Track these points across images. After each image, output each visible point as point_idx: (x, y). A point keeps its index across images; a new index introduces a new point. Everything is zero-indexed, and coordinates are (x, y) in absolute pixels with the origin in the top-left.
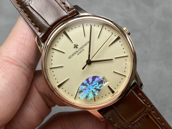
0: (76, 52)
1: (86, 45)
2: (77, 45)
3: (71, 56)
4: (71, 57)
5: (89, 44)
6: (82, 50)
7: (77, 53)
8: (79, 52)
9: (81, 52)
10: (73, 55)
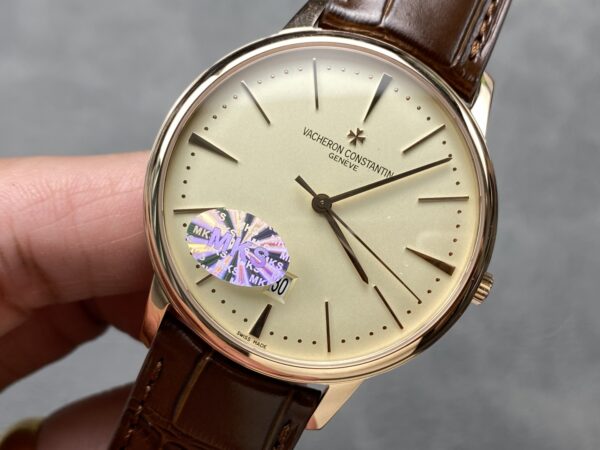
0: (335, 146)
1: (377, 168)
2: (362, 140)
3: (316, 137)
4: (311, 136)
5: (383, 178)
6: (353, 162)
7: (335, 152)
8: (342, 156)
9: (344, 162)
10: (322, 140)
